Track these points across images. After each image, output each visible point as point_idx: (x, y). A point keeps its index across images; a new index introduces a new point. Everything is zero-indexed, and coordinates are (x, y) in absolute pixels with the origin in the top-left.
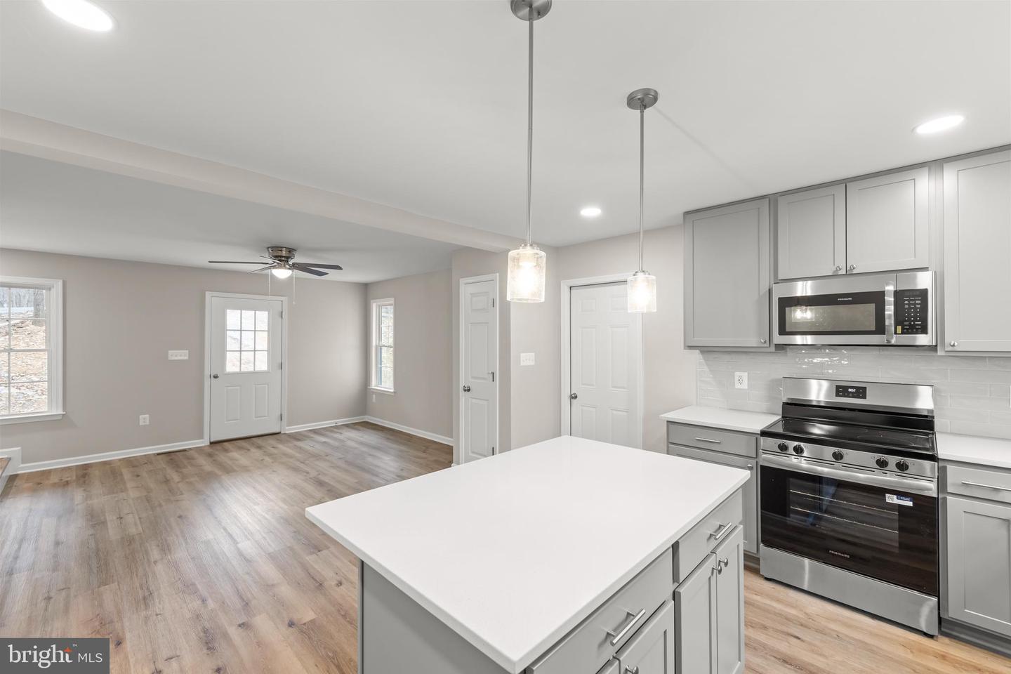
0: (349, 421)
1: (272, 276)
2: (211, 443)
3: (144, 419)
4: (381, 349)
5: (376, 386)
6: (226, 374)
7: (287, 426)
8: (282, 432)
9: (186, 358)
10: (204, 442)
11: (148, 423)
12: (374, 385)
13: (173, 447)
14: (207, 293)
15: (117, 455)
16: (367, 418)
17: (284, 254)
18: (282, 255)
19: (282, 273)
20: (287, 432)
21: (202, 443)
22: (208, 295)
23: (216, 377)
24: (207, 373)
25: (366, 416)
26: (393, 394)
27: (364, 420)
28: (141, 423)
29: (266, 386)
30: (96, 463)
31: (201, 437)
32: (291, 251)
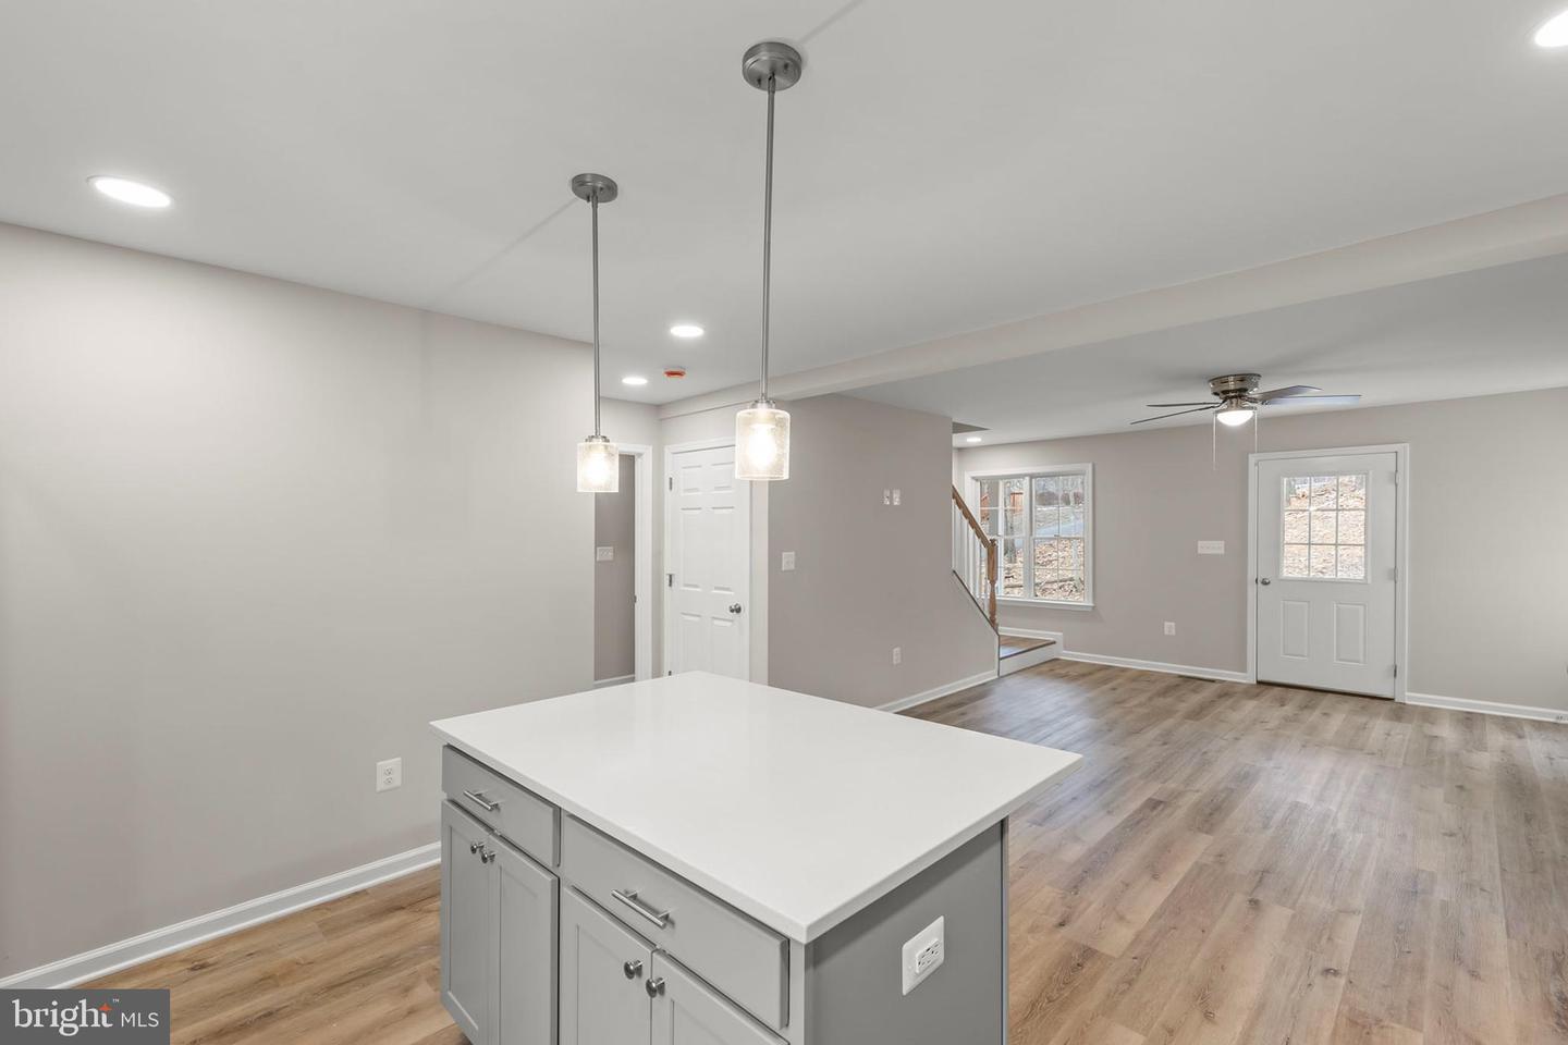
1: (1218, 423)
2: (1259, 682)
3: (1170, 627)
6: (1282, 580)
7: (1410, 690)
8: (1396, 700)
9: (1222, 551)
10: (1249, 679)
11: (1175, 635)
13: (1201, 672)
17: (1232, 385)
18: (1234, 390)
19: (1234, 418)
20: (1408, 703)
21: (1245, 678)
22: (1252, 458)
23: (1265, 583)
24: (1251, 576)
28: (1166, 632)
29: (1361, 608)
31: (1244, 669)
32: (1242, 378)
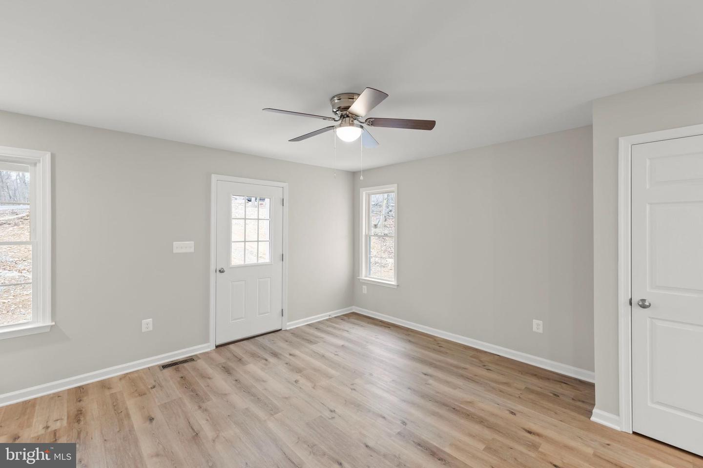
0: (340, 312)
2: (217, 347)
3: (147, 324)
4: (370, 238)
5: (366, 277)
6: (231, 268)
7: (288, 321)
8: (284, 329)
9: (192, 250)
10: (209, 347)
11: (151, 328)
12: (363, 275)
13: (178, 354)
14: (213, 176)
15: (116, 371)
16: (355, 309)
20: (288, 329)
22: (214, 178)
23: (221, 271)
24: (213, 266)
25: (353, 307)
26: (396, 288)
27: (352, 311)
28: (144, 330)
29: (269, 279)
30: (92, 383)
31: (206, 340)
